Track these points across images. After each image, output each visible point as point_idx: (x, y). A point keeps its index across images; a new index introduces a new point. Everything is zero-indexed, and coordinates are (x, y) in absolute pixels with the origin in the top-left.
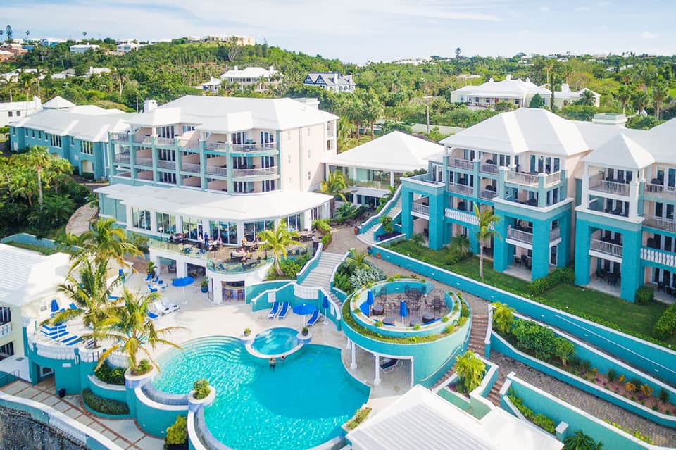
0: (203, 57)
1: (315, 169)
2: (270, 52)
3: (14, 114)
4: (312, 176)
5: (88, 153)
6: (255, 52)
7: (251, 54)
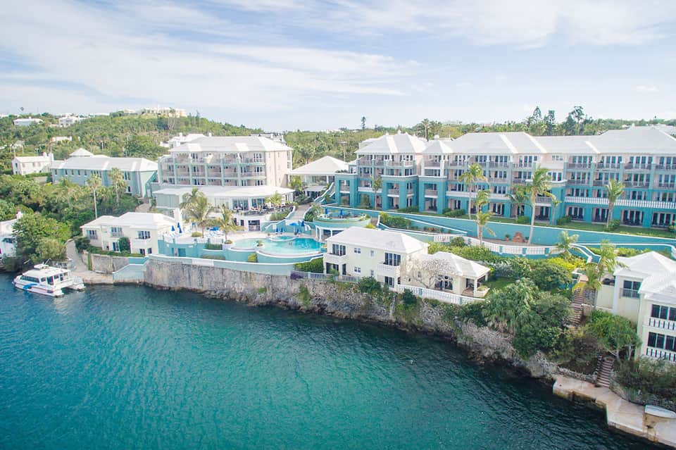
0: (146, 127)
1: (282, 177)
2: (202, 122)
3: (36, 164)
4: (281, 180)
5: (129, 179)
6: (190, 122)
7: (187, 124)
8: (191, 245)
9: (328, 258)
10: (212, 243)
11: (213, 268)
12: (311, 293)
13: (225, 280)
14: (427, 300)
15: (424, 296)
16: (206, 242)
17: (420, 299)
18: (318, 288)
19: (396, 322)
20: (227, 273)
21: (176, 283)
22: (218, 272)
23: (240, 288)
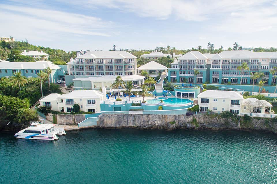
8: (124, 105)
9: (201, 105)
10: (134, 103)
11: (142, 115)
12: (197, 121)
13: (149, 120)
14: (254, 118)
15: (253, 116)
16: (132, 103)
17: (251, 118)
18: (201, 118)
19: (242, 128)
20: (151, 116)
21: (119, 125)
22: (145, 117)
23: (158, 123)
